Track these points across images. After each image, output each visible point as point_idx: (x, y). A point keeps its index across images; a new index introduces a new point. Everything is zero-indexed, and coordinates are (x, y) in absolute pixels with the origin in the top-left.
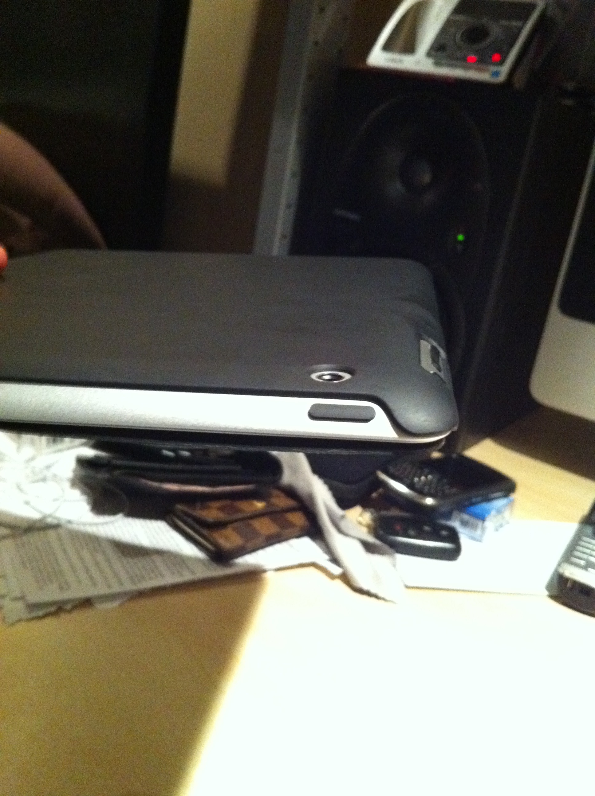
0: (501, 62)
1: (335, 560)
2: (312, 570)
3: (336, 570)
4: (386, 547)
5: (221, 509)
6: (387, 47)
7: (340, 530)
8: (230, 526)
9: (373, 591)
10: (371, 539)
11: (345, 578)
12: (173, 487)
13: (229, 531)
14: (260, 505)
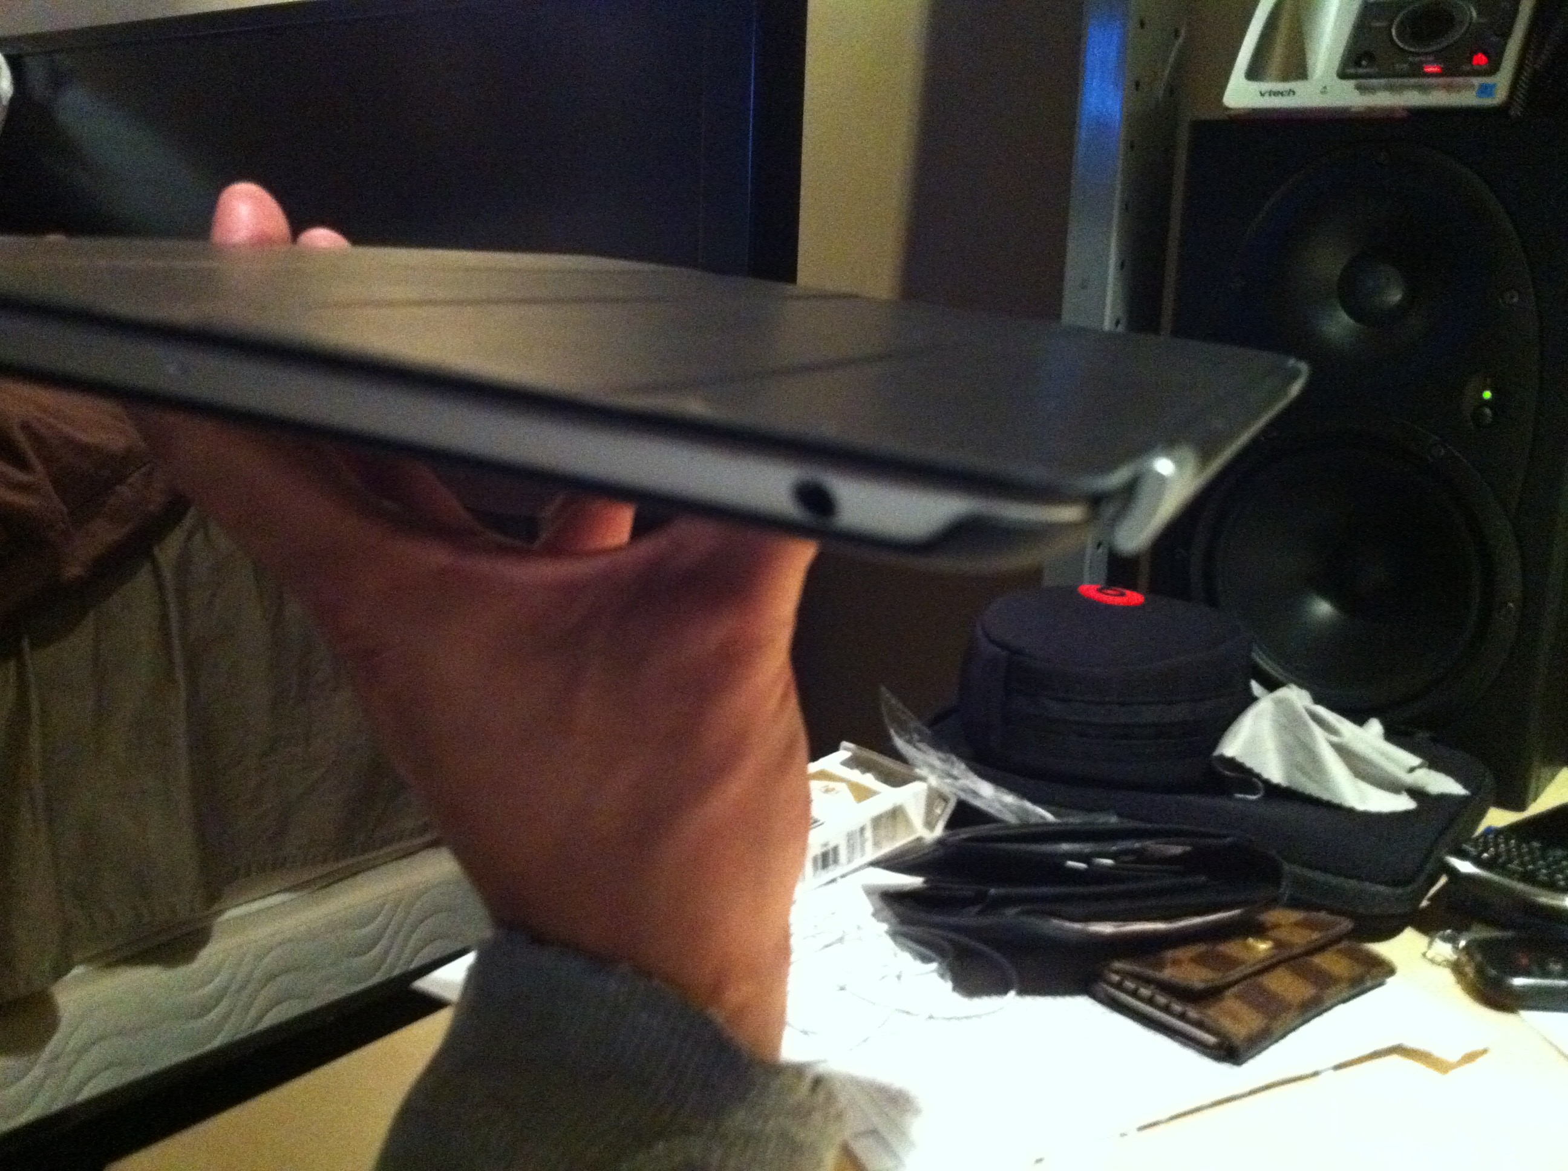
0: (1494, 68)
2: (1395, 1058)
5: (1200, 960)
6: (1254, 73)
8: (1228, 993)
12: (1106, 928)
13: (1230, 1002)
14: (1263, 947)
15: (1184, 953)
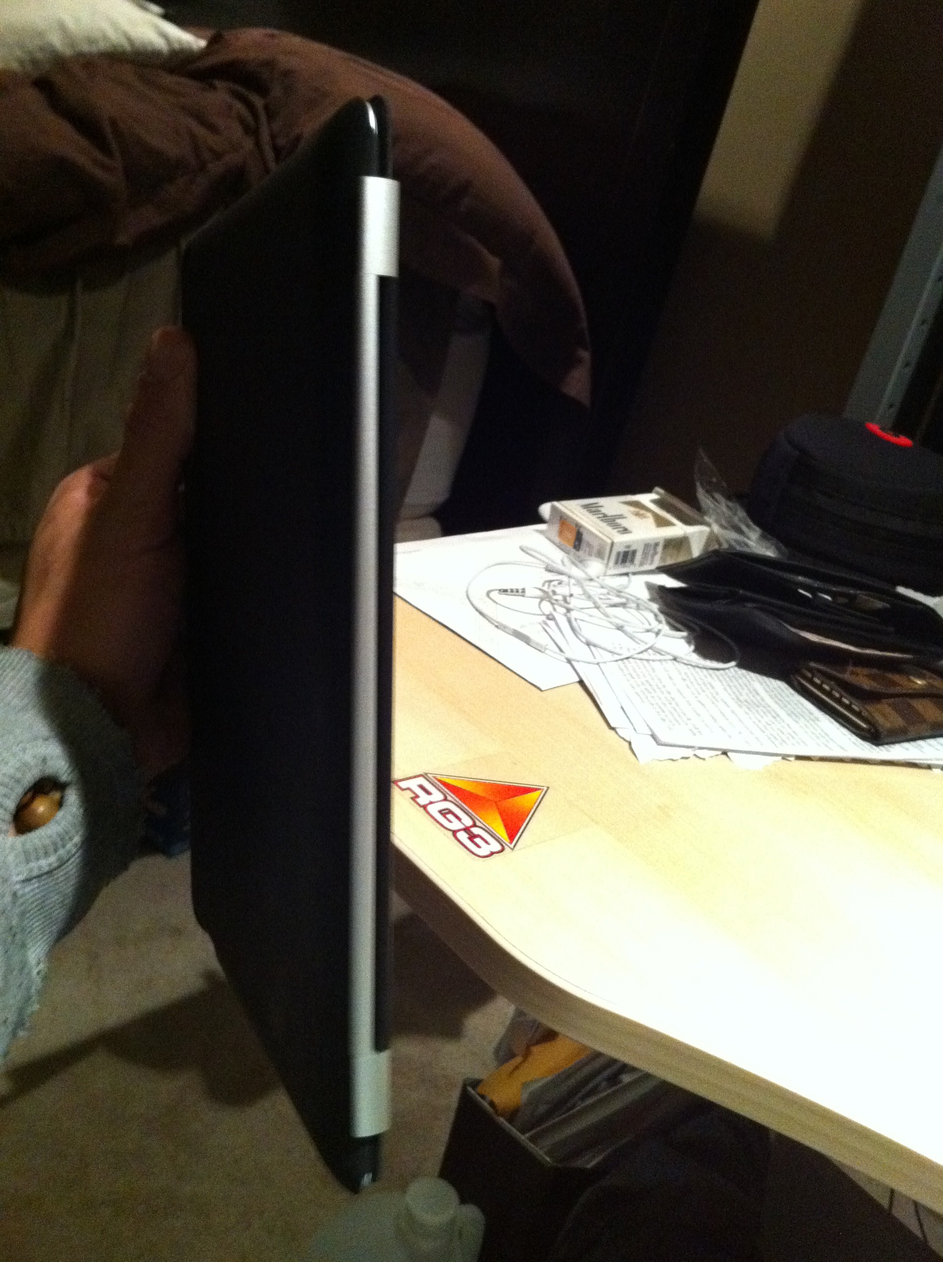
5: (871, 677)
8: (885, 700)
13: (885, 706)
14: (919, 683)
15: (863, 671)
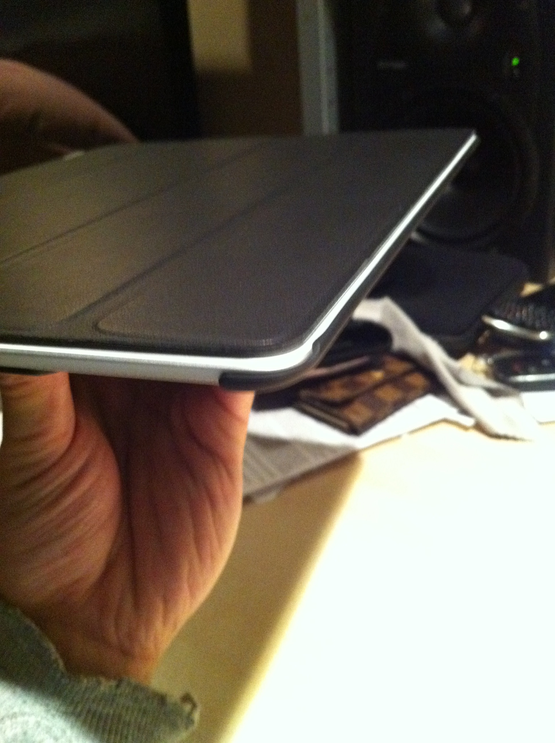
1: (464, 411)
2: (444, 425)
3: (469, 422)
4: (510, 389)
7: (460, 382)
9: (510, 433)
10: (493, 385)
11: (479, 427)
14: (378, 375)
